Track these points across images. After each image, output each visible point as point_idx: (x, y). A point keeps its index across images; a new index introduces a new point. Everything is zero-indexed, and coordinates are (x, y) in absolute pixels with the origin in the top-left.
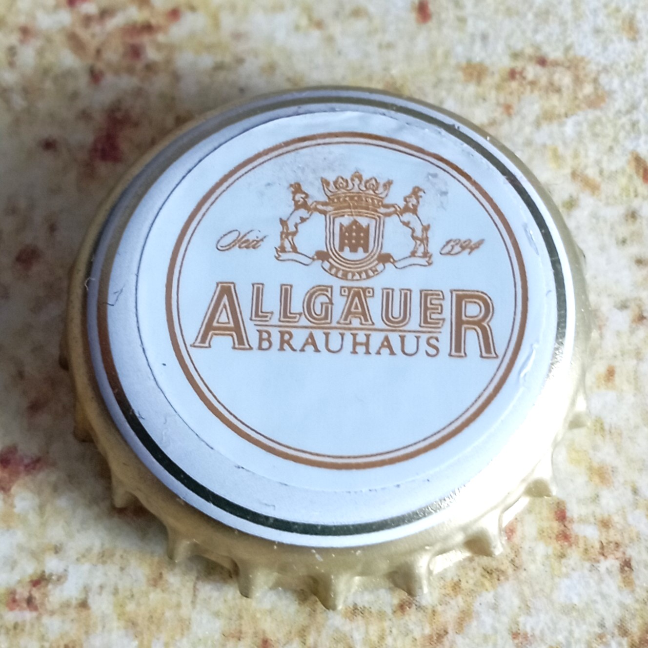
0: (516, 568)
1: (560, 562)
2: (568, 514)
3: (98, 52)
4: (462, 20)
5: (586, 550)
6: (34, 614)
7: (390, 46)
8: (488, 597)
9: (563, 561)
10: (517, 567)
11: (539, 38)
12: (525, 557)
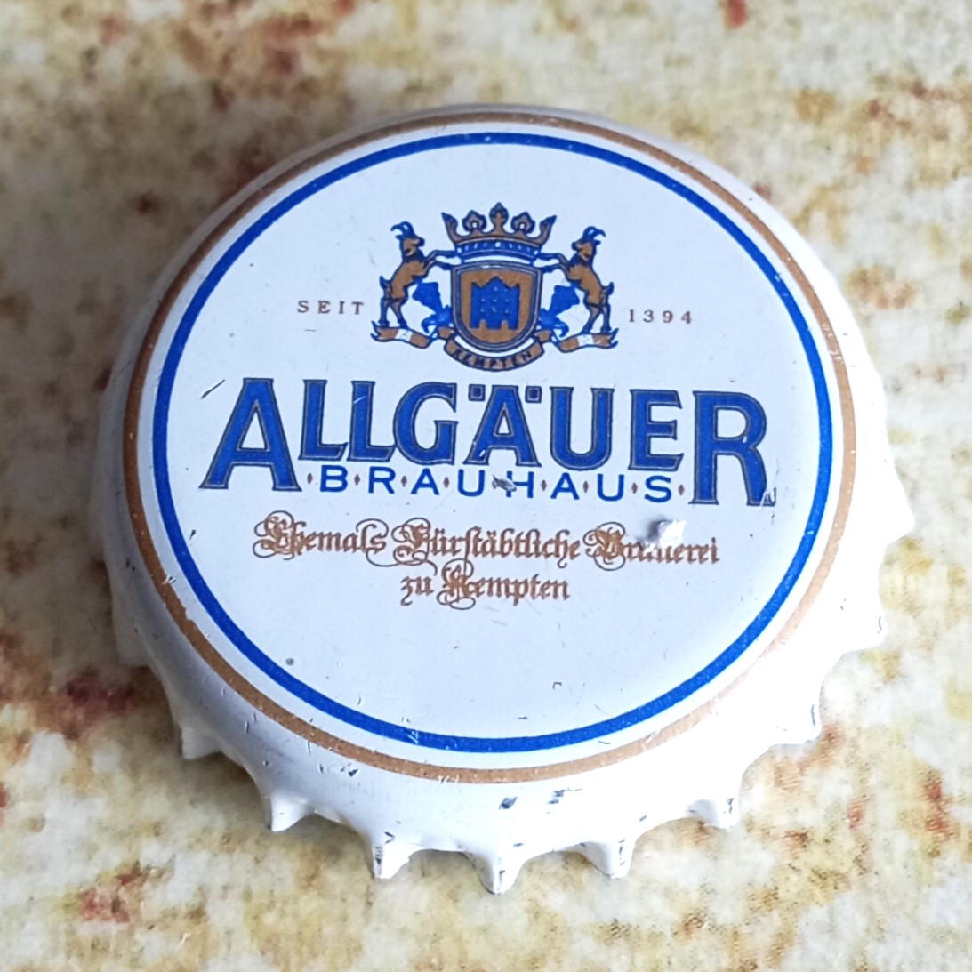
0: (864, 871)
1: (931, 863)
2: (945, 791)
3: (226, 61)
4: (794, 22)
5: (970, 846)
6: (123, 926)
7: (682, 62)
8: (818, 913)
9: (936, 861)
10: (864, 869)
11: (914, 52)
12: (877, 855)
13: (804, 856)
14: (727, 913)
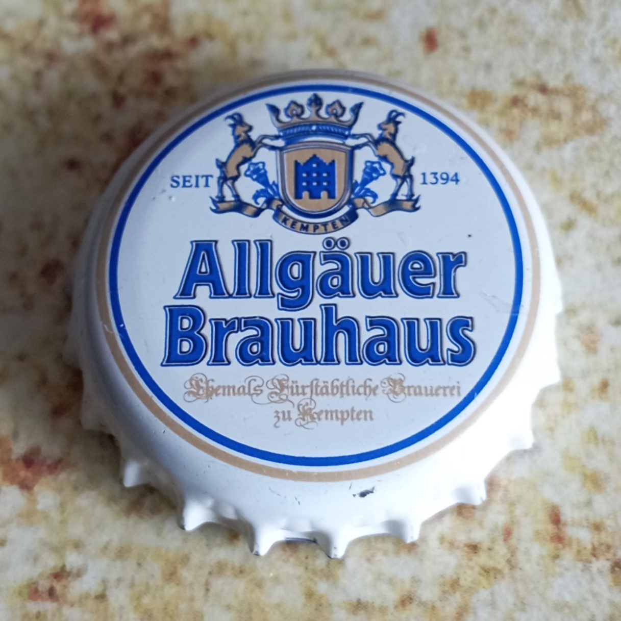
1: (554, 563)
2: (563, 518)
4: (467, 50)
5: (579, 552)
6: (55, 605)
7: (397, 74)
8: (484, 594)
9: (557, 561)
10: (513, 566)
11: (540, 67)
12: (520, 557)
13: (475, 558)
14: (428, 594)
